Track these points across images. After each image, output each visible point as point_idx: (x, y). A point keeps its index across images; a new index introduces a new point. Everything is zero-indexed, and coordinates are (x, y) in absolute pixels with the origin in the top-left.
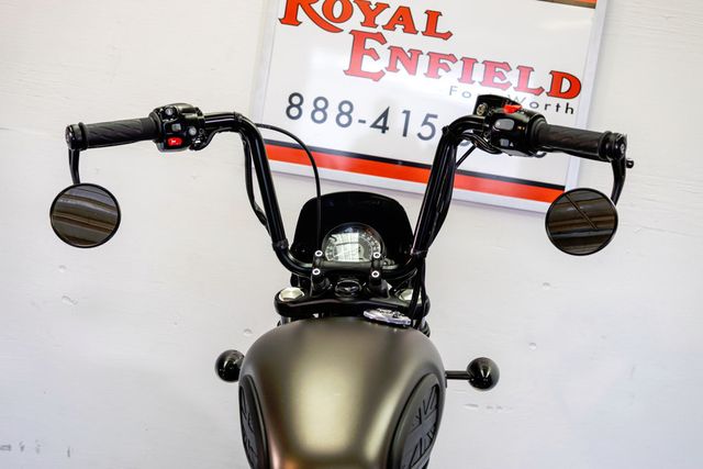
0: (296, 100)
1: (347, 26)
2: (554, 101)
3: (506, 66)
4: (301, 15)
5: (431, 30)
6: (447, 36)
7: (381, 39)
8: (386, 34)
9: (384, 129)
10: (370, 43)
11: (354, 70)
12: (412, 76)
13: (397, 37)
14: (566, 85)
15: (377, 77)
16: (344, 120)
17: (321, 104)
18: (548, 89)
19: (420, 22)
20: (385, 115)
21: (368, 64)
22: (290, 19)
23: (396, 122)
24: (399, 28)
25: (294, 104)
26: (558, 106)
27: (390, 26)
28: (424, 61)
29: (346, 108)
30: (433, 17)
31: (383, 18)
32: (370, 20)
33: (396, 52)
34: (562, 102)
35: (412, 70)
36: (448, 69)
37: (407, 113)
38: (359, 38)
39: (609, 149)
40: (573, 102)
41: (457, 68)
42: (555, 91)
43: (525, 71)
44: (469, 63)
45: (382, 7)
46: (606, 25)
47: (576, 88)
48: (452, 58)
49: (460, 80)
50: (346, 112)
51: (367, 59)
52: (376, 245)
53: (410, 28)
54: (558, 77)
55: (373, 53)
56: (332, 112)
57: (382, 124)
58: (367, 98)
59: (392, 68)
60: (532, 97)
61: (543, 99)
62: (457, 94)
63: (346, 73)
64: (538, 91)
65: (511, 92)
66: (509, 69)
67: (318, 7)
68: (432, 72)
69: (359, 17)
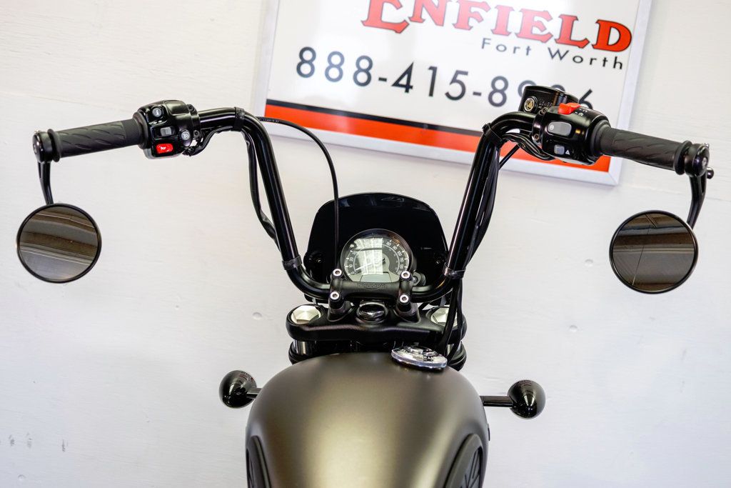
0: (307, 55)
2: (601, 54)
3: (546, 15)
9: (408, 87)
12: (439, 27)
14: (614, 36)
15: (399, 28)
16: (362, 77)
17: (336, 60)
18: (593, 40)
20: (409, 72)
21: (389, 13)
23: (420, 80)
25: (305, 58)
26: (605, 60)
28: (453, 10)
29: (364, 64)
34: (611, 55)
36: (480, 19)
37: (434, 69)
40: (622, 56)
41: (490, 18)
42: (602, 44)
43: (569, 21)
44: (504, 13)
47: (626, 39)
48: (485, 6)
49: (494, 32)
50: (365, 75)
52: (403, 256)
54: (605, 27)
55: (395, 2)
56: (350, 68)
57: (405, 82)
59: (417, 18)
60: (574, 51)
61: (588, 52)
62: (490, 48)
63: (365, 23)
64: (583, 44)
65: (551, 43)
66: (549, 18)
68: (463, 24)
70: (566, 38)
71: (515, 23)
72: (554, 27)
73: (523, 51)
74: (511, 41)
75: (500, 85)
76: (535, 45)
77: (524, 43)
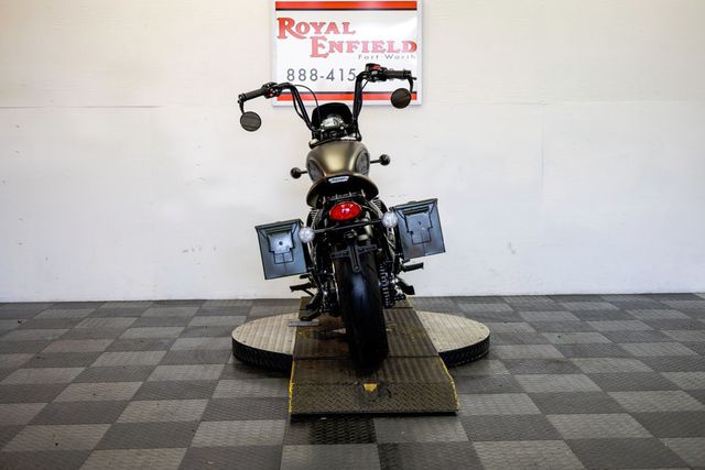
0: (291, 72)
1: (308, 35)
2: (405, 54)
4: (287, 33)
5: (346, 31)
6: (354, 32)
7: (325, 39)
8: (327, 36)
9: (332, 79)
11: (315, 54)
12: (341, 53)
13: (332, 37)
14: (410, 46)
15: (325, 56)
16: (314, 77)
17: (302, 72)
18: (402, 49)
19: (341, 28)
20: (332, 72)
21: (321, 51)
22: (282, 36)
23: (337, 75)
24: (332, 32)
25: (290, 74)
26: (408, 56)
27: (327, 32)
29: (314, 72)
30: (346, 25)
31: (324, 29)
32: (318, 31)
33: (332, 44)
34: (410, 54)
35: (341, 51)
36: (356, 48)
37: (342, 70)
38: (314, 40)
39: (406, 75)
40: (414, 54)
41: (360, 47)
42: (405, 50)
43: (391, 43)
44: (365, 44)
45: (322, 24)
46: (423, 17)
47: (414, 47)
48: (358, 42)
50: (314, 75)
51: (320, 49)
54: (405, 43)
55: (322, 46)
56: (308, 75)
57: (331, 77)
58: (323, 67)
59: (332, 51)
60: (395, 54)
61: (400, 54)
62: (363, 58)
63: (312, 56)
64: (398, 51)
65: (386, 53)
66: (383, 43)
67: (294, 29)
68: (350, 50)
69: (312, 30)
70: (391, 50)
71: (370, 47)
72: (386, 46)
76: (380, 54)
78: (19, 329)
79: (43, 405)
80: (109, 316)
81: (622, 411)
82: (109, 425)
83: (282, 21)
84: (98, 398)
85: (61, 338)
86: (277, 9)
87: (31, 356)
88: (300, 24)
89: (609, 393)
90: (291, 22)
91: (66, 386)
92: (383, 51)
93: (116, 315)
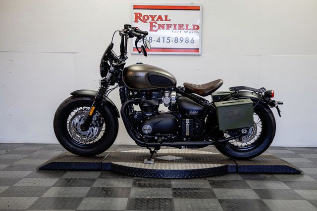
1: (148, 21)
2: (194, 31)
3: (183, 25)
4: (138, 20)
6: (170, 20)
9: (159, 42)
10: (154, 24)
14: (196, 27)
15: (156, 31)
17: (145, 38)
18: (192, 28)
20: (159, 39)
21: (154, 28)
23: (161, 40)
24: (159, 20)
28: (166, 26)
29: (151, 38)
30: (166, 17)
31: (156, 18)
32: (153, 19)
33: (160, 25)
34: (196, 31)
36: (171, 27)
37: (164, 38)
38: (151, 23)
40: (198, 31)
41: (173, 27)
43: (187, 26)
44: (175, 25)
45: (155, 16)
46: (202, 13)
47: (198, 28)
48: (171, 25)
53: (162, 20)
54: (194, 26)
55: (155, 26)
59: (159, 29)
60: (189, 31)
61: (192, 31)
62: (174, 32)
63: (150, 31)
64: (190, 29)
65: (185, 30)
67: (142, 18)
68: (168, 28)
69: (150, 19)
70: (187, 29)
72: (185, 27)
73: (179, 32)
74: (177, 31)
75: (176, 39)
76: (182, 31)
77: (180, 31)
78: (6, 154)
79: (7, 188)
80: (50, 150)
81: (302, 199)
82: (38, 198)
83: (136, 14)
84: (35, 185)
85: (25, 158)
86: (134, 9)
87: (8, 165)
88: (145, 16)
89: (295, 190)
90: (141, 15)
91: (20, 179)
92: (183, 29)
93: (53, 149)
